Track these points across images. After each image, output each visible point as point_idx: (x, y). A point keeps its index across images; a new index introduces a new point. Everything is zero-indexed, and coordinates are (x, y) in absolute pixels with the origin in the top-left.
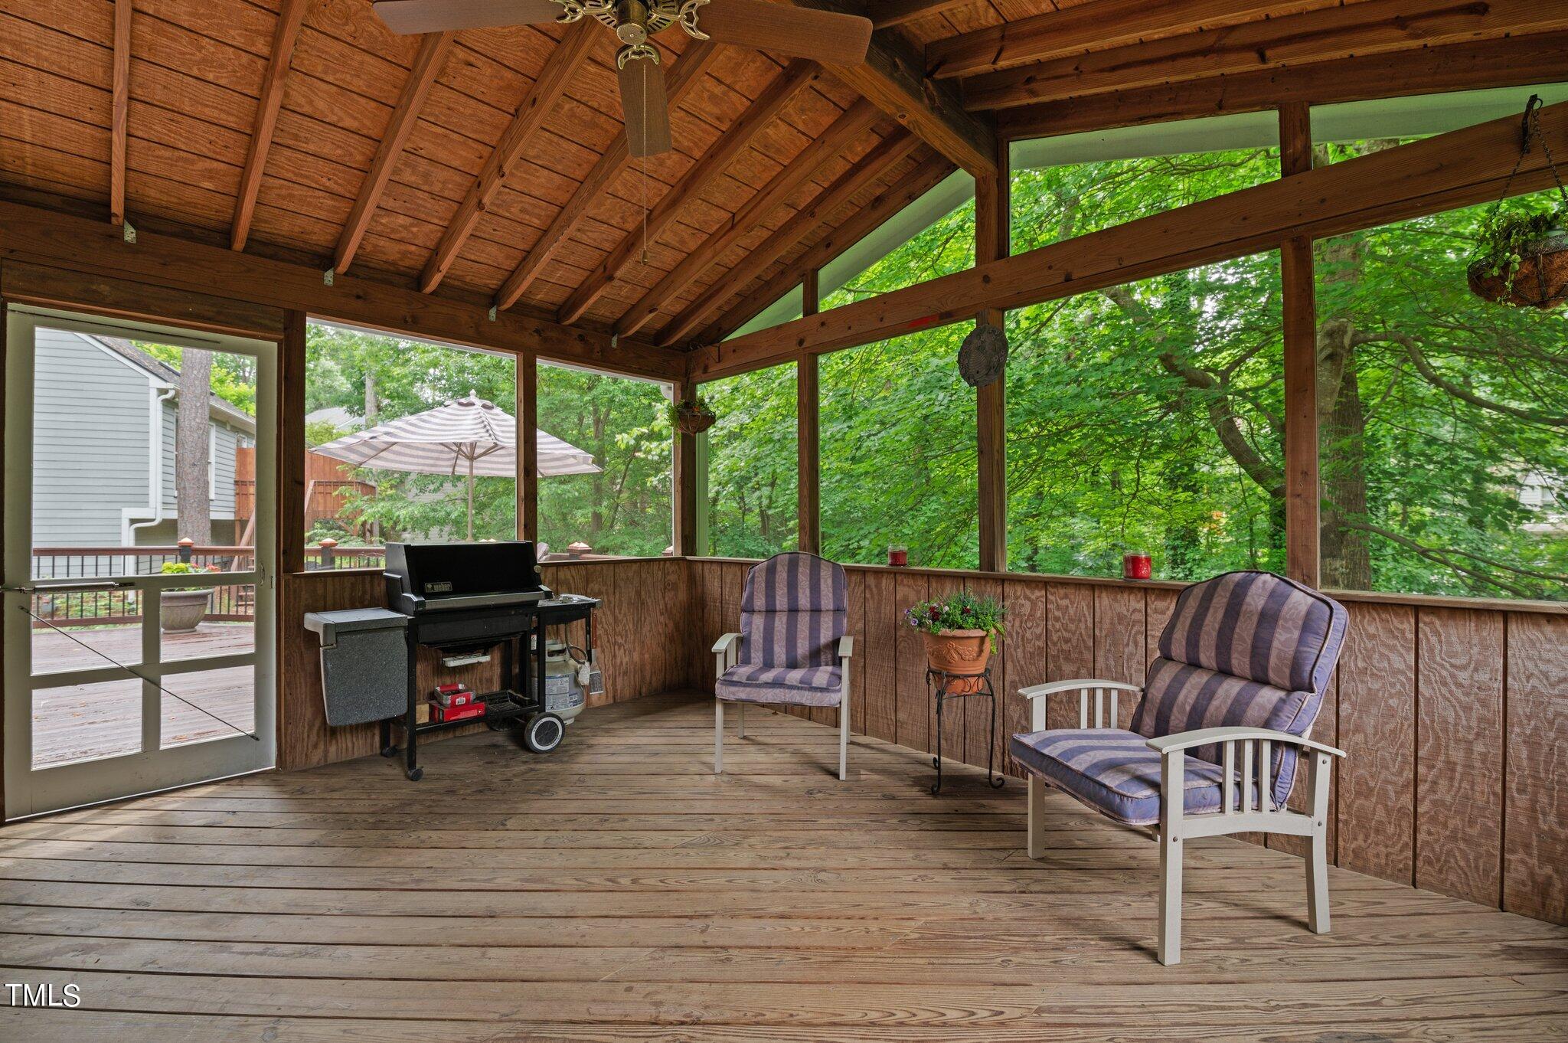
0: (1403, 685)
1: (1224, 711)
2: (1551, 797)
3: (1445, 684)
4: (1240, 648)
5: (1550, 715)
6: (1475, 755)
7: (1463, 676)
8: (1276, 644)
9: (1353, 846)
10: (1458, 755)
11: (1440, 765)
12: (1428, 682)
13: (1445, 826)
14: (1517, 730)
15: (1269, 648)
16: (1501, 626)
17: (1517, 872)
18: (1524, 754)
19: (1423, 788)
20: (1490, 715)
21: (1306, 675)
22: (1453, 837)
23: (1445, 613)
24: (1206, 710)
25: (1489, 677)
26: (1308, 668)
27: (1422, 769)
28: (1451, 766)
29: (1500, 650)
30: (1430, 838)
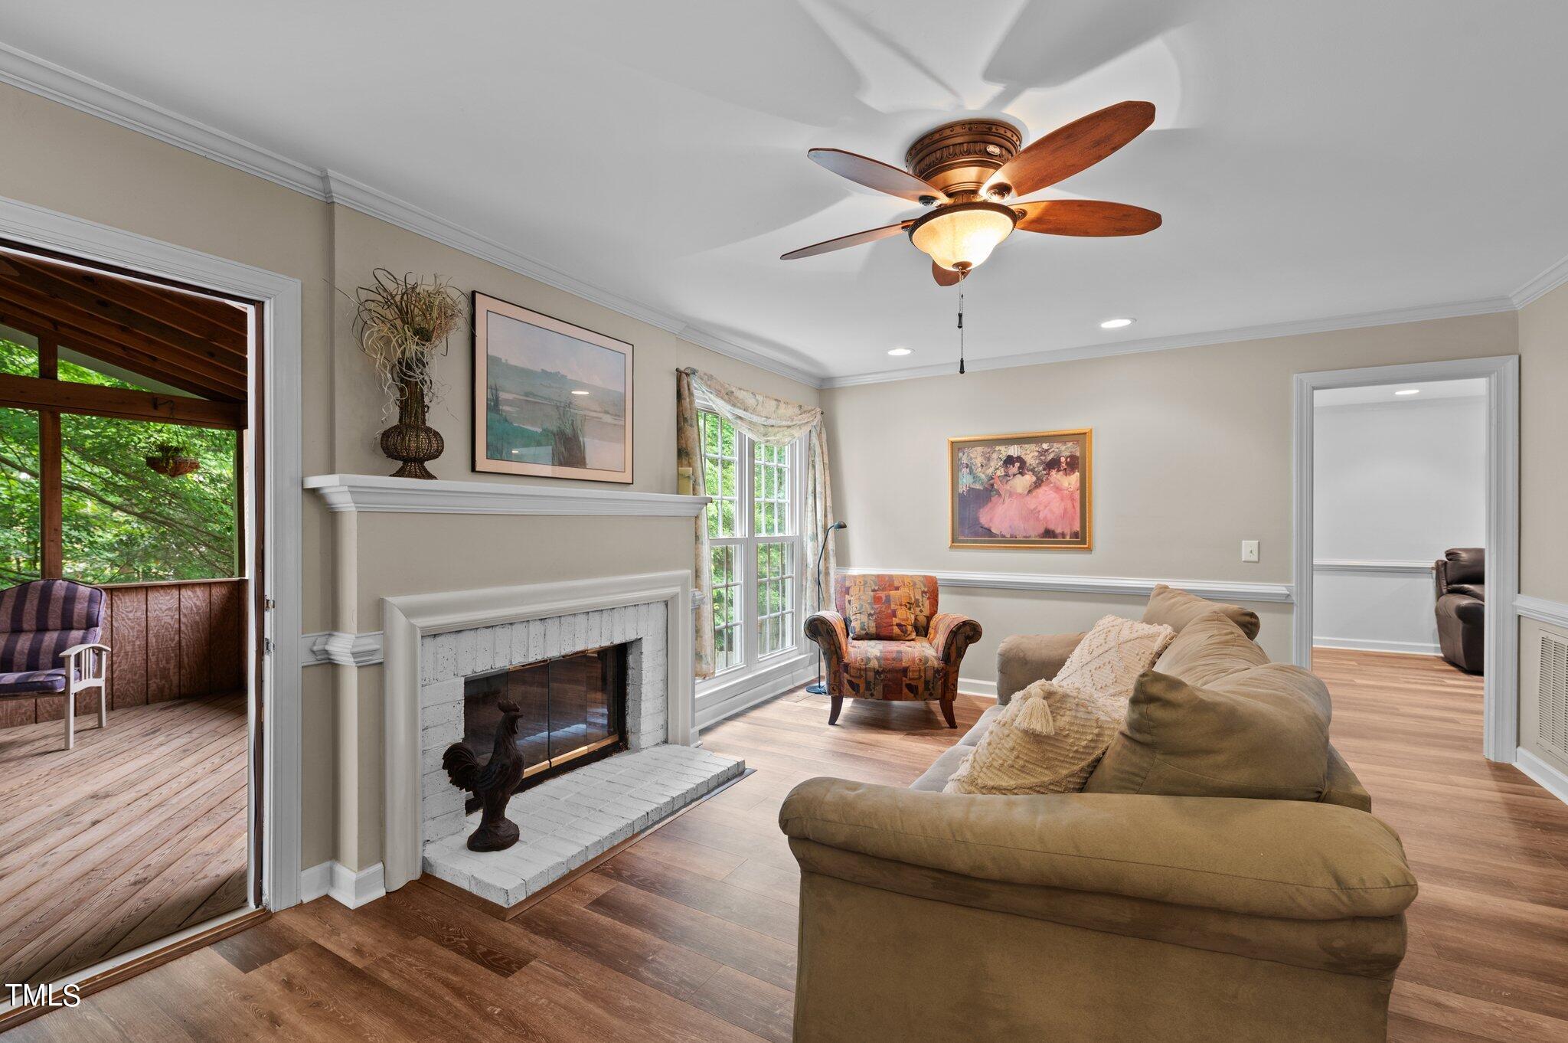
0: (106, 624)
1: (53, 646)
2: (163, 654)
3: (123, 620)
4: (54, 616)
5: (163, 624)
6: (136, 646)
7: (131, 615)
8: (76, 610)
9: (84, 703)
10: (129, 648)
11: (122, 654)
12: (117, 620)
13: (125, 679)
14: (151, 632)
15: (73, 613)
16: (145, 593)
17: (153, 686)
18: (154, 641)
19: (115, 667)
20: (141, 629)
21: (95, 620)
22: (128, 683)
23: (123, 590)
24: (40, 647)
25: (141, 614)
26: (96, 617)
27: (114, 658)
28: (126, 653)
29: (145, 602)
30: (119, 687)
